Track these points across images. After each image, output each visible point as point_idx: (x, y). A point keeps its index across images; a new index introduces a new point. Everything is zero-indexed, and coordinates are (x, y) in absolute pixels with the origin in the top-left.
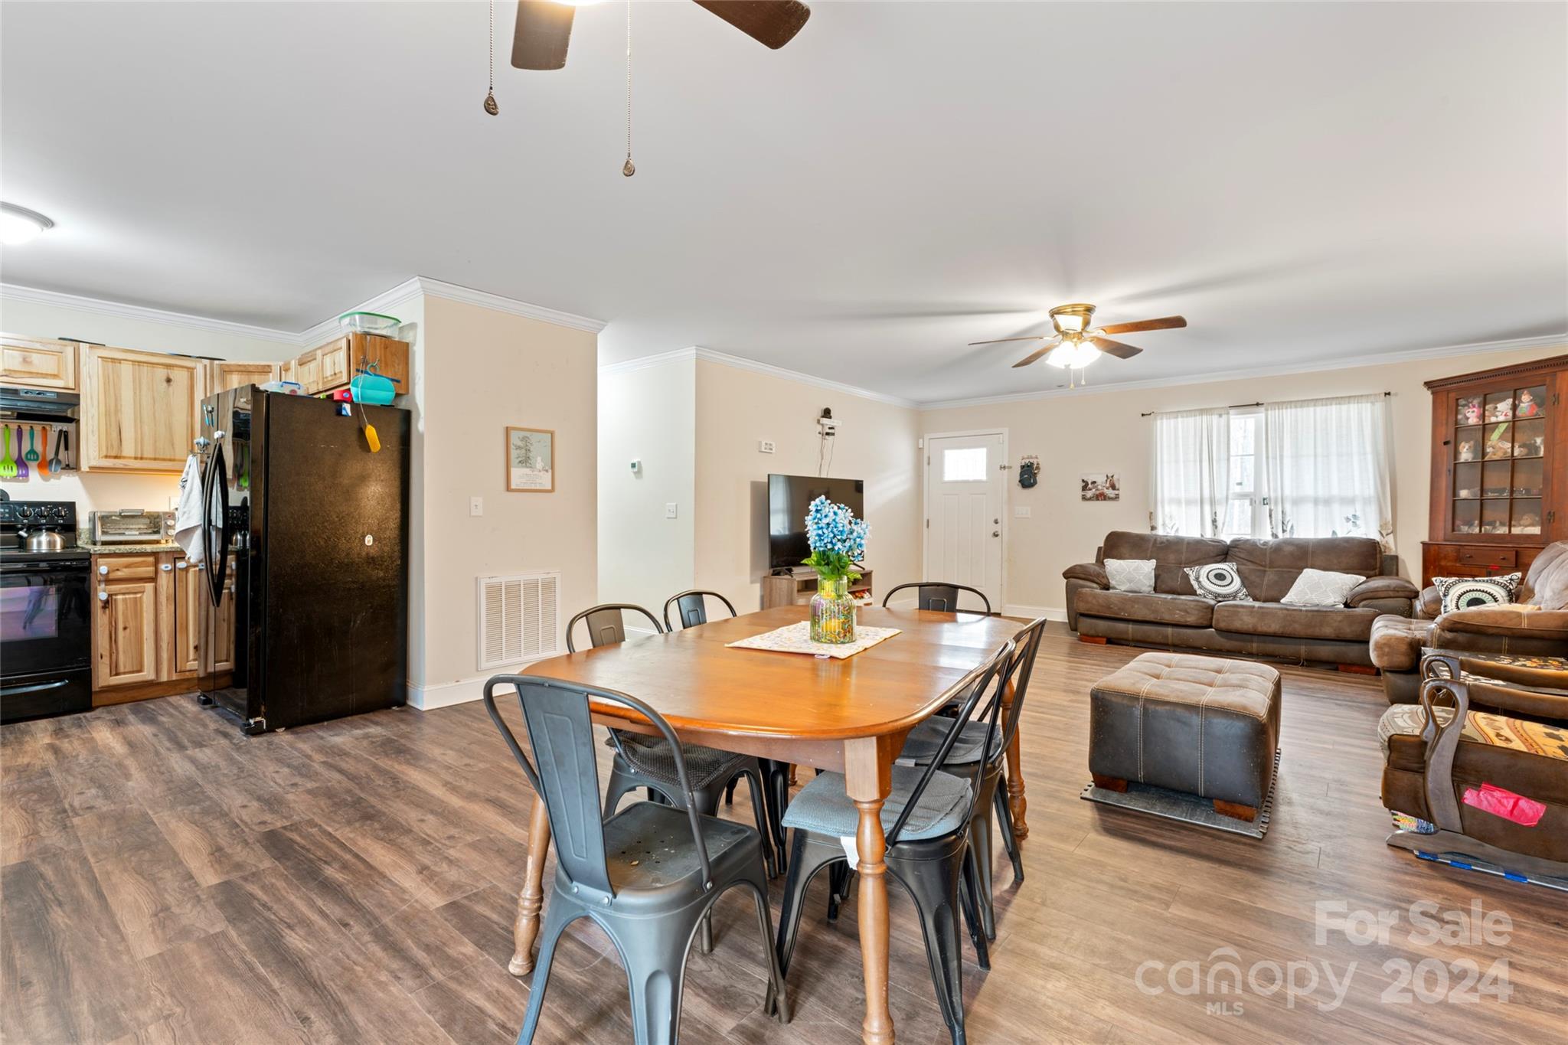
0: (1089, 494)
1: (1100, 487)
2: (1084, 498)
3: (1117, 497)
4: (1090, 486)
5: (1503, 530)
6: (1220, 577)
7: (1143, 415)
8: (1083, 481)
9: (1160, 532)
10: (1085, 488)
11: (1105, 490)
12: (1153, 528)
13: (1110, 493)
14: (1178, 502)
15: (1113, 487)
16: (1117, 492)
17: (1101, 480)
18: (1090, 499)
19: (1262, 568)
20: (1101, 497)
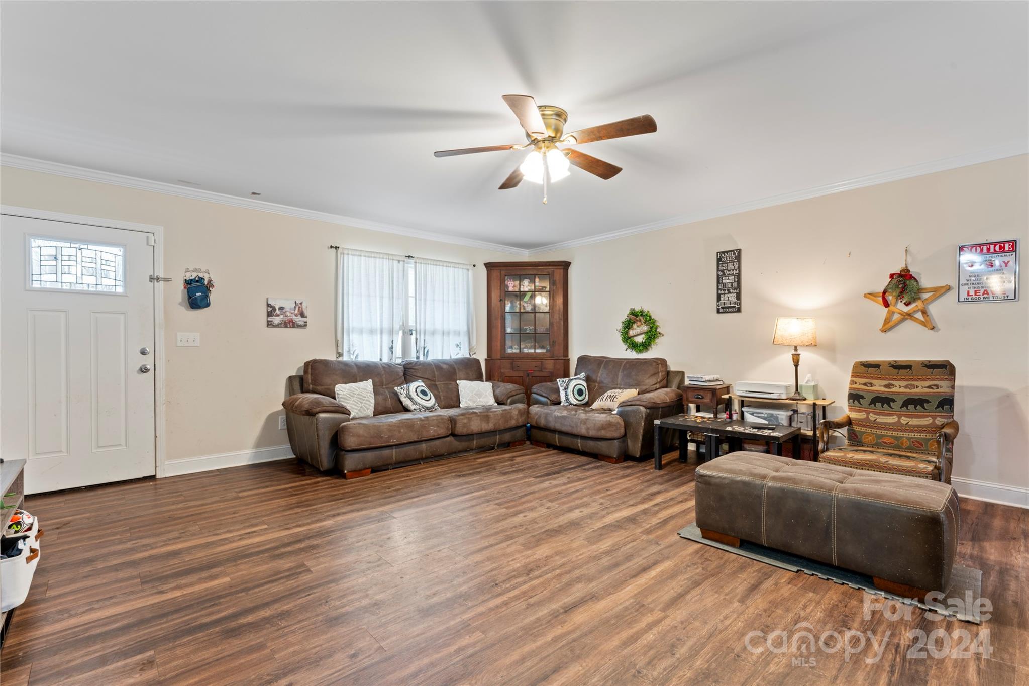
0: (276, 320)
1: (288, 314)
2: (270, 324)
3: (305, 326)
4: (277, 311)
5: (532, 351)
6: (423, 392)
7: (332, 247)
8: (268, 305)
9: (345, 358)
10: (269, 314)
11: (294, 317)
12: (340, 355)
13: (299, 320)
14: (361, 331)
15: (302, 315)
16: (305, 319)
17: (289, 305)
18: (278, 326)
19: (433, 383)
20: (289, 324)
